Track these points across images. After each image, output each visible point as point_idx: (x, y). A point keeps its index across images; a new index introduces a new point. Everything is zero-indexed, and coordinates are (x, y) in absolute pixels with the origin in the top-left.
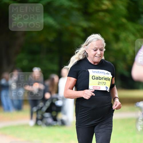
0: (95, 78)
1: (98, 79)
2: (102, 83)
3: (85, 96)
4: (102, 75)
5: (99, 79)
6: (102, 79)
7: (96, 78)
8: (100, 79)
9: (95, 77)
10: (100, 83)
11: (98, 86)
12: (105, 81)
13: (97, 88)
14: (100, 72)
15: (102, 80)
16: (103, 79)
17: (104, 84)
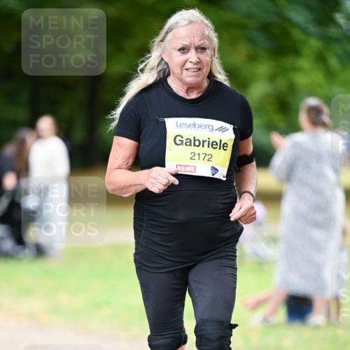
0: (182, 141)
1: (190, 145)
2: (202, 156)
3: (152, 183)
4: (202, 135)
5: (195, 145)
6: (201, 144)
7: (185, 142)
8: (197, 143)
9: (184, 139)
10: (197, 157)
11: (192, 163)
12: (210, 151)
13: (188, 169)
14: (200, 126)
15: (203, 146)
16: (206, 144)
17: (207, 158)
